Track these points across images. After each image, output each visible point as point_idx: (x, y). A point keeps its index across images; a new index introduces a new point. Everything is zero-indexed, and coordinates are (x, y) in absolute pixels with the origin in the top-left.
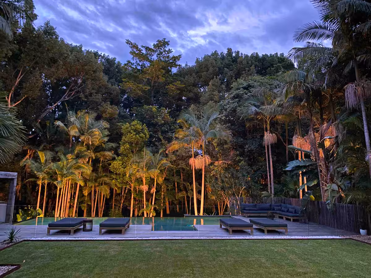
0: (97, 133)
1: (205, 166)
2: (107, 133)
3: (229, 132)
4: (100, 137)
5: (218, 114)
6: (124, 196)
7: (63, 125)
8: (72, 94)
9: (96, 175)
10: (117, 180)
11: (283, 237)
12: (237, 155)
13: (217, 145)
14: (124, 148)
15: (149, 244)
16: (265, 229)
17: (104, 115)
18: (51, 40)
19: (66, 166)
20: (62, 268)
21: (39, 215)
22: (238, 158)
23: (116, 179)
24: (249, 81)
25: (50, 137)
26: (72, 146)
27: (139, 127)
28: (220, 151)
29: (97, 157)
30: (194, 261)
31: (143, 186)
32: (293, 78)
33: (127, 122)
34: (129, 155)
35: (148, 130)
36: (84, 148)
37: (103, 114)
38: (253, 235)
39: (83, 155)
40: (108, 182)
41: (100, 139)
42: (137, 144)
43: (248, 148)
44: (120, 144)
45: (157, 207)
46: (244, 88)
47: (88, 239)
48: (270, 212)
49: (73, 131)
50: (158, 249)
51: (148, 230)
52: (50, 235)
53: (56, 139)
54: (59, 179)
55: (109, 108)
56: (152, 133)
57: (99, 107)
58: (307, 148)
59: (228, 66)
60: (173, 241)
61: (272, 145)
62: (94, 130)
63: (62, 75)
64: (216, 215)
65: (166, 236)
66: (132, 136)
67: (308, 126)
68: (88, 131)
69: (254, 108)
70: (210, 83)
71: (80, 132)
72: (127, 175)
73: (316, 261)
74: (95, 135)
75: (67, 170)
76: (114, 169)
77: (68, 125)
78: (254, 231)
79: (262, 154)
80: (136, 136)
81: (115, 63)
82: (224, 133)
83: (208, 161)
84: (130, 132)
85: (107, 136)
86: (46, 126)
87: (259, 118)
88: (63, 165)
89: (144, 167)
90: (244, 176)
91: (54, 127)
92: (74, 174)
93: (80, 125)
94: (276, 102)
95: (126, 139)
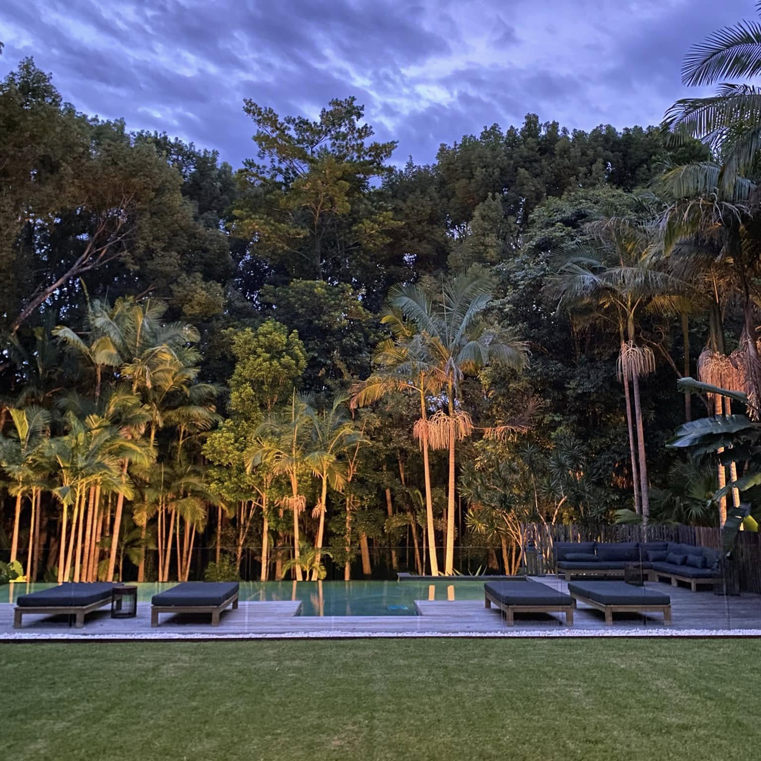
0: (167, 357)
1: (457, 441)
2: (193, 356)
3: (522, 346)
4: (175, 369)
5: (490, 298)
6: (245, 528)
7: (77, 338)
8: (102, 254)
9: (168, 470)
10: (223, 482)
11: (654, 632)
12: (546, 410)
13: (493, 383)
14: (240, 397)
15: (276, 651)
16: (608, 611)
17: (187, 309)
18: (39, 109)
19: (87, 448)
20: (25, 711)
21: (15, 576)
22: (548, 419)
23: (219, 479)
24: (581, 203)
25: (44, 371)
26: (101, 393)
27: (281, 338)
28: (500, 399)
29: (171, 421)
30: (382, 694)
31: (291, 499)
32: (689, 186)
33: (248, 326)
34: (254, 415)
35: (305, 346)
36: (133, 400)
37: (183, 305)
38: (571, 626)
39: (130, 416)
40: (200, 489)
41: (176, 374)
42: (274, 384)
43: (574, 389)
44: (228, 386)
45: (329, 553)
46: (567, 222)
47: (118, 637)
48: (632, 564)
49: (103, 352)
50: (296, 663)
51: (287, 615)
52: (21, 628)
53: (61, 375)
54: (67, 483)
55: (199, 290)
56: (316, 355)
57: (172, 287)
58: (737, 385)
59: (528, 162)
60: (342, 642)
61: (641, 379)
62: (159, 348)
63: (72, 203)
64: (486, 574)
65: (330, 630)
66: (261, 365)
67: (741, 323)
68: (142, 352)
69: (588, 278)
70: (476, 213)
71: (122, 356)
72: (248, 470)
73: (728, 695)
74: (162, 362)
75: (86, 458)
76: (213, 452)
77: (92, 338)
78: (575, 615)
79: (615, 405)
80: (271, 364)
81: (213, 167)
82: (508, 349)
83: (465, 426)
84: (255, 353)
85: (197, 364)
86: (35, 344)
87: (604, 304)
88: (77, 445)
89: (292, 446)
90: (561, 466)
91: (54, 344)
92: (105, 467)
93: (121, 338)
94: (648, 258)
95: (246, 373)
